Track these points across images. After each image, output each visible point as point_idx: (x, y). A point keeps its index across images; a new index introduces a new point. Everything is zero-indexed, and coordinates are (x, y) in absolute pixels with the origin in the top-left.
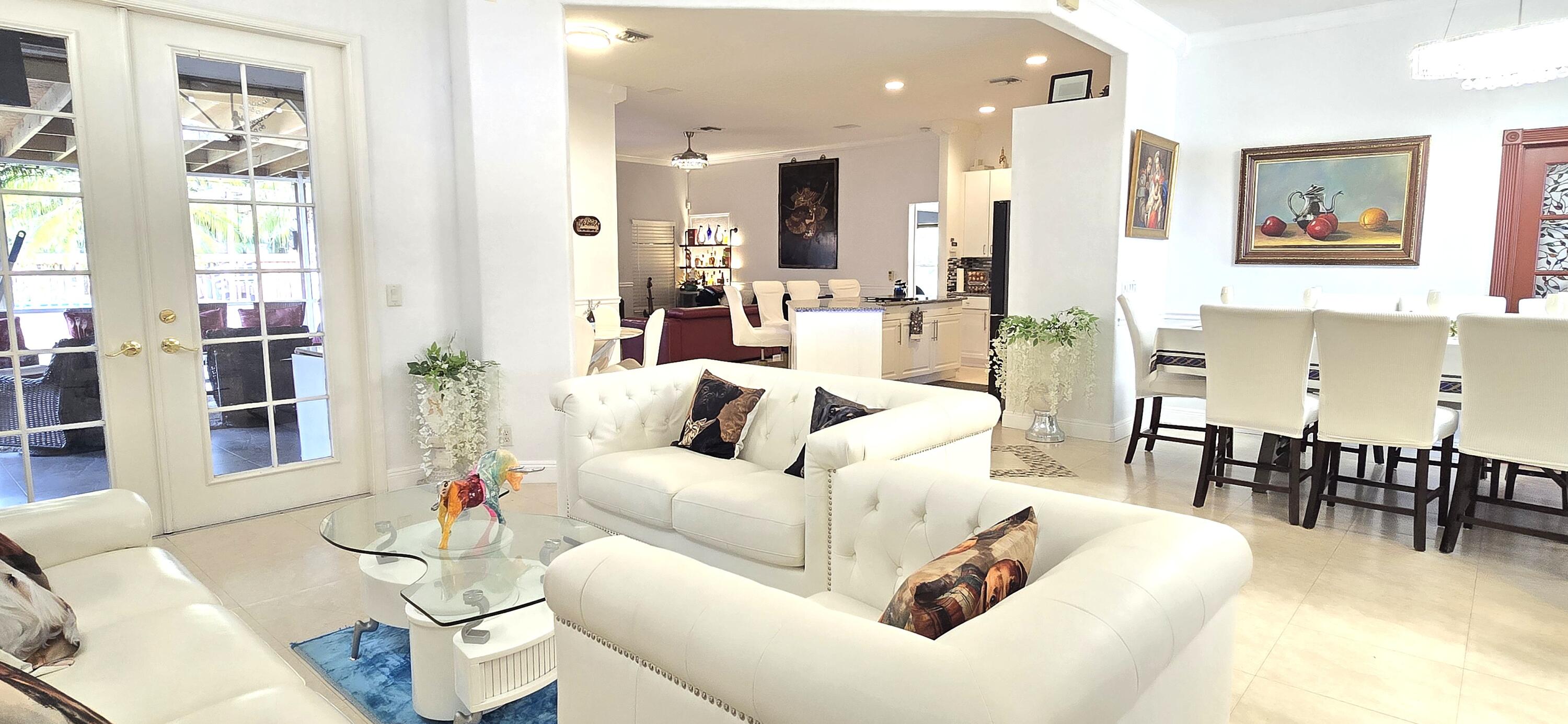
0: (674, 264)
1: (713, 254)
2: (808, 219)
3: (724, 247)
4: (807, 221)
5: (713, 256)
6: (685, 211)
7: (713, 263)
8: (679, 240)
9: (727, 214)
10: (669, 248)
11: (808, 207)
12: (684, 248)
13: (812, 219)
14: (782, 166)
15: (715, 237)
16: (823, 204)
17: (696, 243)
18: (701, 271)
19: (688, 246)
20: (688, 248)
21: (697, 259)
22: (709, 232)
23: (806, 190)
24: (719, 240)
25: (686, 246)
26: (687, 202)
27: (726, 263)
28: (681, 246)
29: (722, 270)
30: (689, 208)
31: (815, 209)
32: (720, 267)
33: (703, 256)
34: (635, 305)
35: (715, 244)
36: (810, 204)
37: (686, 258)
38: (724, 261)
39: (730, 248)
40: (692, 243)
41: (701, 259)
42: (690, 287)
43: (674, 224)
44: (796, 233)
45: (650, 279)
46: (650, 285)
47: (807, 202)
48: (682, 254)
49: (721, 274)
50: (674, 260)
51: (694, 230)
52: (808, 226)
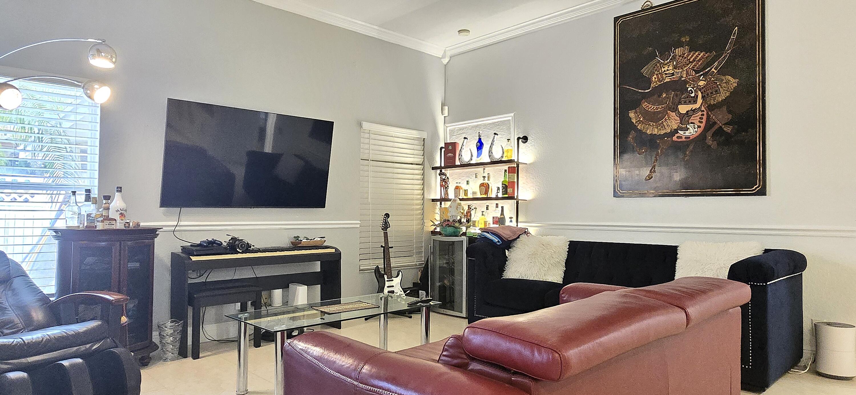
0: (423, 194)
1: (486, 179)
2: (685, 103)
3: (506, 167)
4: (683, 109)
5: (486, 181)
6: (440, 119)
7: (486, 193)
8: (431, 159)
9: (509, 117)
10: (417, 170)
11: (686, 82)
12: (438, 171)
13: (695, 102)
14: (620, 21)
15: (490, 152)
16: (722, 72)
17: (458, 163)
18: (465, 205)
19: (446, 167)
20: (443, 171)
21: (457, 188)
22: (480, 146)
23: (678, 51)
24: (497, 156)
25: (440, 168)
26: (443, 105)
27: (509, 190)
28: (433, 168)
29: (501, 203)
30: (446, 115)
31: (702, 83)
32: (497, 198)
33: (468, 182)
34: (362, 257)
35: (489, 161)
36: (687, 73)
37: (441, 186)
38: (505, 188)
39: (518, 166)
40: (450, 164)
41: (464, 186)
42: (450, 230)
43: (425, 135)
44: (656, 131)
45: (387, 215)
46: (386, 226)
47: (682, 74)
48: (435, 180)
49: (500, 209)
50: (423, 189)
51: (454, 145)
52: (685, 118)
